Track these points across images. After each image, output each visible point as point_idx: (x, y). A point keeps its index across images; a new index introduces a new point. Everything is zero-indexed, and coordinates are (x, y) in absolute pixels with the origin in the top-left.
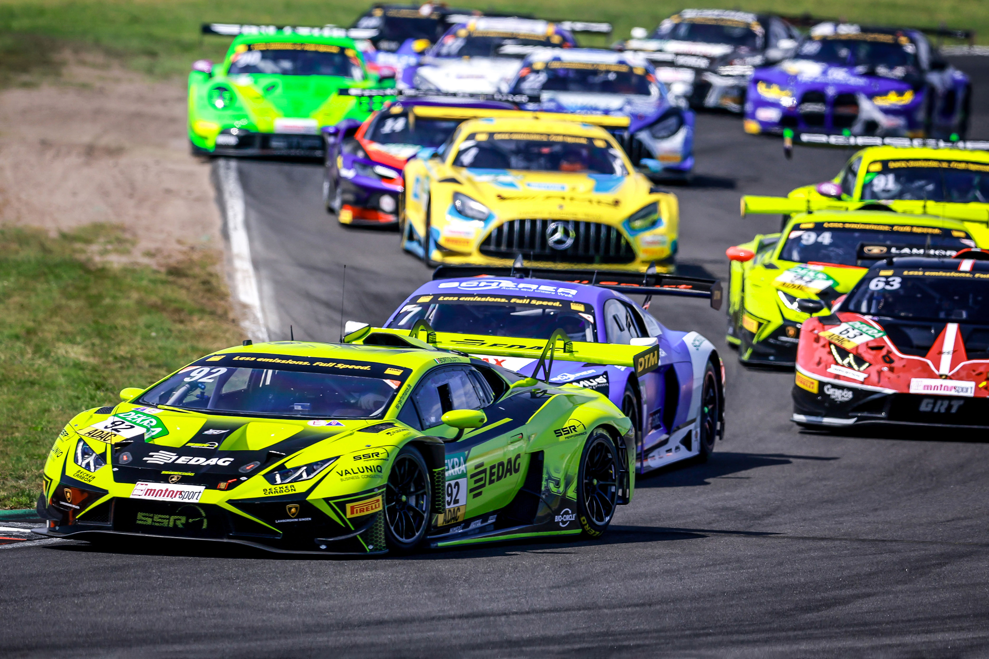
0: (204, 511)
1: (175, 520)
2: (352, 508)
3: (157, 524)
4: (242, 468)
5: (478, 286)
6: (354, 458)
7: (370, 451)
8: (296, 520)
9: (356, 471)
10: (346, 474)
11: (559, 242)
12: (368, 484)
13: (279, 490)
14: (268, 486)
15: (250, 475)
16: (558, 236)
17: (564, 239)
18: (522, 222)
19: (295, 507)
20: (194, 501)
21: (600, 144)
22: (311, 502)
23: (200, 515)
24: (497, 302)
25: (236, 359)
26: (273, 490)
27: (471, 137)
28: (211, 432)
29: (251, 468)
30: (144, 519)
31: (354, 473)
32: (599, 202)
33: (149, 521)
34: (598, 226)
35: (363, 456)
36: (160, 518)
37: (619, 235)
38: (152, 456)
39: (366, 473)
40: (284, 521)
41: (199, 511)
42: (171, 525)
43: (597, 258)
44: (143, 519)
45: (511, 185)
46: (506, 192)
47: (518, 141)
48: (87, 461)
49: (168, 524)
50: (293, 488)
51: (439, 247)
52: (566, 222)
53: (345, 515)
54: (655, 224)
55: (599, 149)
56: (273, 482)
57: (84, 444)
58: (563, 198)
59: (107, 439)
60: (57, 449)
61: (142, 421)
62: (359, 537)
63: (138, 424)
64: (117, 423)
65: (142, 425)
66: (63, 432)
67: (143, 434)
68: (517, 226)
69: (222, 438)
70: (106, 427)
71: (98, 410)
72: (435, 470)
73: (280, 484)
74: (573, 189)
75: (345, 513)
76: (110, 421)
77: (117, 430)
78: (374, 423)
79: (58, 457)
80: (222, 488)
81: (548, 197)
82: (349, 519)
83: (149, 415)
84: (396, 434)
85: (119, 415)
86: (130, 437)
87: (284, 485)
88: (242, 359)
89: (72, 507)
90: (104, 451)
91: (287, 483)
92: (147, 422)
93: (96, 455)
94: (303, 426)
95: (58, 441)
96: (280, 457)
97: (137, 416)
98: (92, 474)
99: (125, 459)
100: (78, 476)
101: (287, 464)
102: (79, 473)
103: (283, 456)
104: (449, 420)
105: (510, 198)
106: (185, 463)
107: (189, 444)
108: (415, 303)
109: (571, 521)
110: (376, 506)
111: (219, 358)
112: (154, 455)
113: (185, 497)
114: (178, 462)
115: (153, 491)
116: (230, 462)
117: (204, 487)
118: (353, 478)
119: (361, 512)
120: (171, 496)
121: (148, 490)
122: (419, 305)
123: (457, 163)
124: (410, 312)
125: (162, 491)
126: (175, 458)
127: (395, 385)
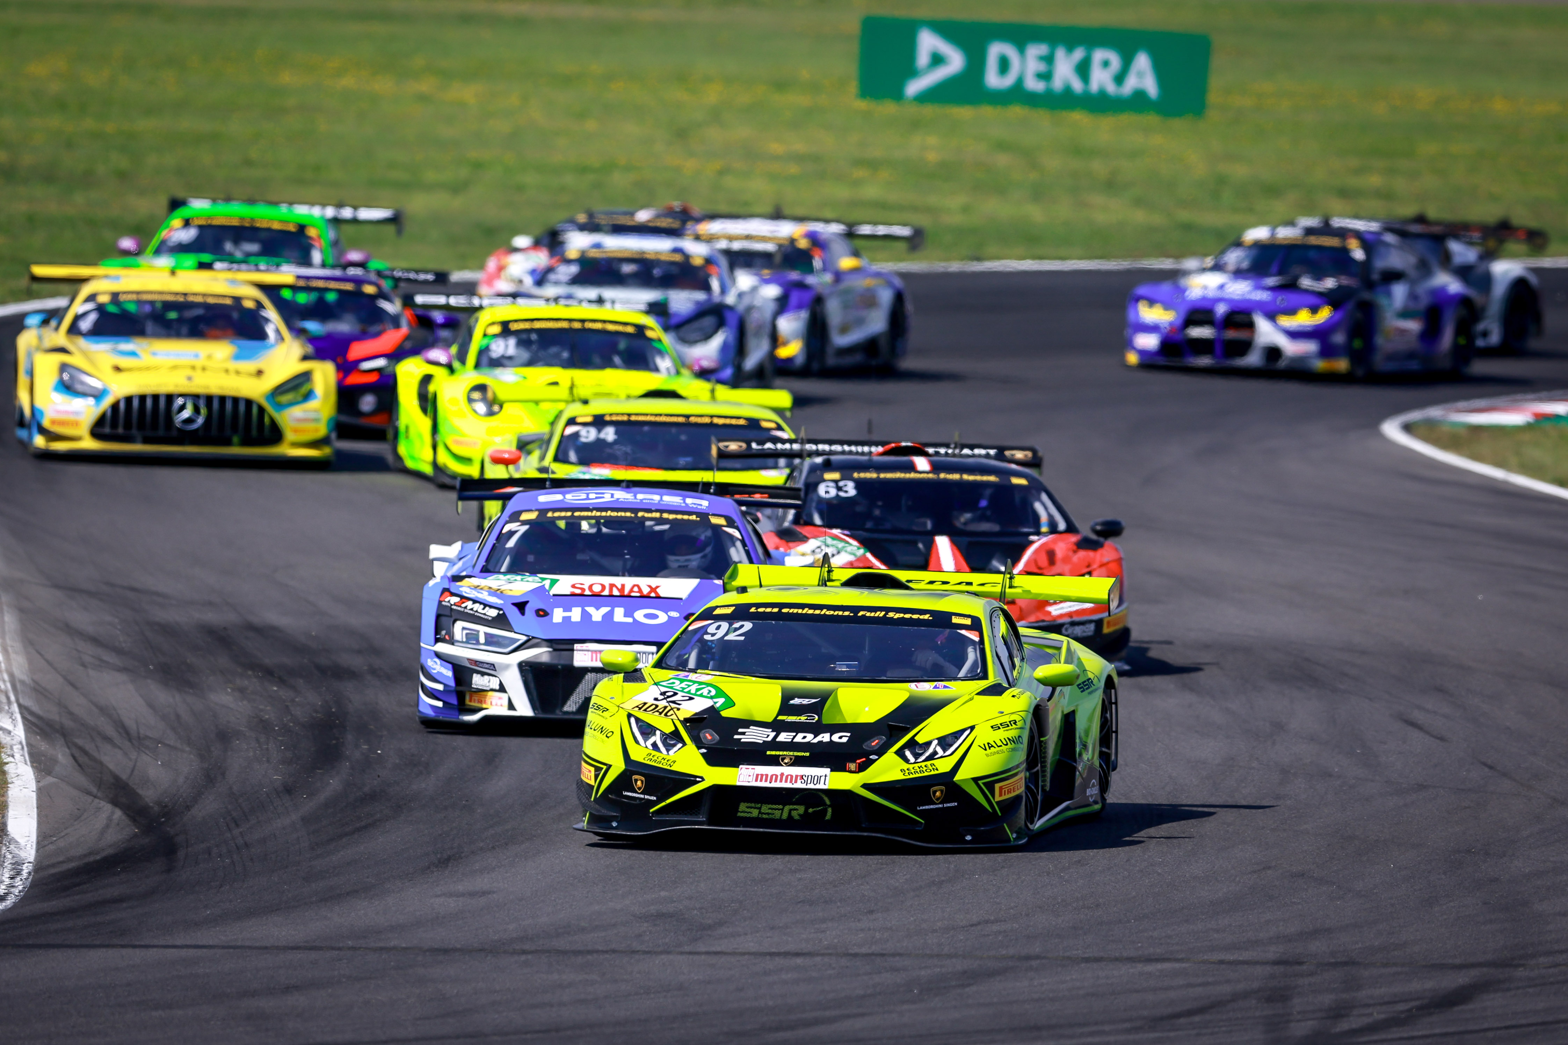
0: (828, 798)
1: (791, 810)
2: (1001, 788)
3: (764, 816)
4: (866, 744)
5: (588, 498)
6: (992, 727)
7: (1006, 719)
8: (941, 806)
9: (999, 743)
10: (990, 748)
11: (189, 421)
12: (1010, 759)
13: (918, 770)
14: (905, 766)
15: (881, 752)
16: (186, 414)
17: (194, 417)
18: (143, 398)
19: (940, 790)
20: (821, 786)
21: (249, 304)
22: (956, 782)
23: (824, 804)
24: (621, 517)
25: (752, 610)
26: (912, 771)
27: (91, 298)
28: (797, 701)
29: (876, 744)
30: (749, 810)
31: (998, 746)
32: (238, 373)
33: (755, 813)
34: (236, 400)
35: (1001, 724)
36: (770, 809)
37: (261, 410)
38: (744, 733)
39: (1009, 746)
40: (927, 807)
42: (785, 816)
43: (235, 439)
44: (746, 810)
45: (133, 354)
46: (123, 362)
47: (151, 303)
48: (651, 741)
49: (781, 816)
50: (933, 767)
51: (42, 431)
52: (196, 397)
53: (994, 797)
54: (308, 396)
55: (249, 311)
56: (907, 760)
57: (638, 720)
58: (193, 368)
59: (668, 714)
60: (602, 728)
61: (697, 690)
62: (1005, 825)
63: (695, 694)
64: (668, 694)
65: (701, 695)
66: (597, 707)
67: (713, 706)
68: (136, 403)
69: (817, 709)
70: (656, 699)
71: (624, 678)
72: (1042, 739)
73: (915, 763)
74: (209, 357)
75: (993, 796)
76: (655, 692)
77: (674, 702)
78: (983, 684)
79: (608, 737)
80: (853, 770)
81: (175, 367)
82: (997, 803)
83: (700, 683)
84: (1022, 697)
85: (661, 683)
86: (697, 711)
87: (919, 765)
88: (761, 610)
89: (644, 799)
90: (673, 729)
91: (923, 761)
92: (705, 692)
93: (663, 734)
94: (905, 690)
95: (592, 717)
96: (908, 730)
97: (686, 685)
98: (668, 757)
99: (709, 738)
100: (646, 759)
101: (916, 738)
102: (651, 757)
103: (909, 728)
104: (1046, 678)
105: (129, 370)
106: (790, 740)
107: (780, 718)
108: (518, 521)
109: (1096, 794)
110: (1019, 787)
111: (729, 611)
112: (745, 732)
113: (809, 782)
114: (779, 739)
115: (764, 777)
116: (848, 738)
117: (829, 769)
118: (998, 752)
119: (1008, 794)
120: (791, 782)
121: (757, 775)
122: (524, 523)
123: (73, 330)
124: (516, 532)
125: (777, 776)
126: (773, 734)
127: (973, 636)
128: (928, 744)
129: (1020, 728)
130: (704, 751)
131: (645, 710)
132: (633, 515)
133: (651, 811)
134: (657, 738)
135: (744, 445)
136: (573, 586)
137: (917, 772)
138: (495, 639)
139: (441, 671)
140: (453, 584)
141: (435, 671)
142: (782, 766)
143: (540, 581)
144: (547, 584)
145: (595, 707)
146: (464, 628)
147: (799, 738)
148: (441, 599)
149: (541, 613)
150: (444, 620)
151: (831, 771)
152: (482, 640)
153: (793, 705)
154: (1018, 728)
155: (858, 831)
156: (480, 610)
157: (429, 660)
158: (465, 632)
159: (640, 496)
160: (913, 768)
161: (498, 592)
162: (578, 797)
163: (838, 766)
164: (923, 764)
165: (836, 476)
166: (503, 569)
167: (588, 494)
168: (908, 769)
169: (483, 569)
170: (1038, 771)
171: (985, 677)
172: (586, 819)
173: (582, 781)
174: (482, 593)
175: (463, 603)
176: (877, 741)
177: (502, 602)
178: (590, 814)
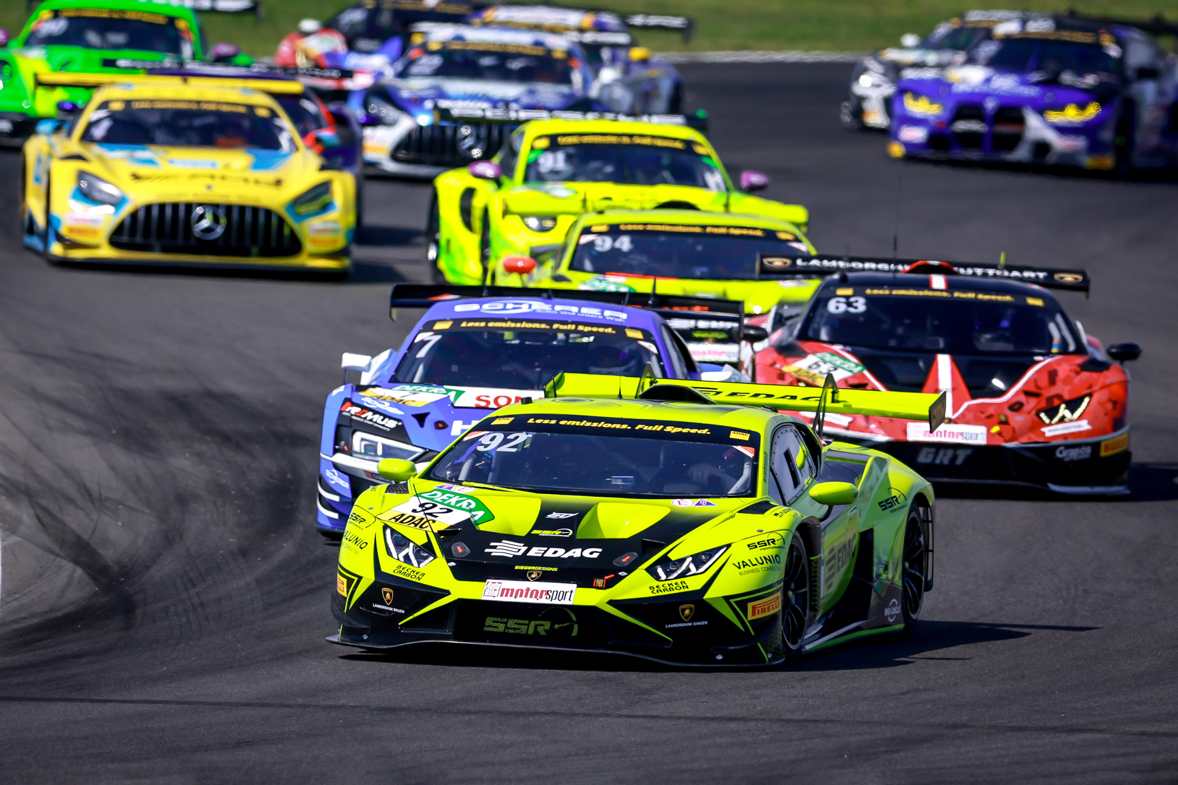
0: (575, 615)
1: (536, 626)
2: (754, 608)
3: (510, 631)
4: (616, 560)
5: (504, 309)
6: (749, 546)
7: (764, 538)
8: (690, 624)
9: (755, 562)
10: (744, 566)
11: (208, 230)
12: (766, 578)
13: (668, 588)
14: (655, 583)
15: (630, 569)
16: (205, 223)
17: (213, 227)
18: (162, 206)
19: (689, 608)
20: (566, 602)
21: (263, 113)
22: (707, 601)
23: (570, 619)
24: (536, 329)
25: (531, 421)
26: (662, 588)
27: (104, 105)
28: (554, 515)
29: (628, 560)
30: (495, 624)
31: (753, 565)
32: (257, 182)
33: (501, 628)
34: (255, 210)
35: (758, 543)
36: (516, 623)
37: (281, 221)
38: (494, 547)
39: (766, 565)
40: (675, 625)
41: (568, 614)
42: (531, 631)
43: (255, 250)
44: (492, 624)
45: (150, 162)
46: (142, 170)
47: (163, 111)
48: (404, 553)
49: (527, 631)
50: (684, 584)
51: (60, 238)
52: (215, 206)
53: (746, 617)
54: (326, 207)
55: (263, 120)
56: (658, 578)
57: (393, 531)
58: (212, 177)
59: (424, 526)
60: (357, 539)
61: (457, 502)
62: (759, 644)
63: (455, 507)
64: (427, 506)
65: (460, 508)
66: (355, 517)
67: (469, 519)
68: (155, 212)
69: (573, 523)
70: (414, 511)
71: (387, 488)
72: (812, 558)
73: (666, 580)
74: (227, 166)
75: (746, 615)
76: (415, 503)
77: (431, 514)
78: (749, 501)
79: (362, 548)
80: (599, 586)
81: (194, 176)
82: (750, 622)
83: (461, 495)
84: (785, 515)
85: (422, 495)
86: (453, 524)
87: (669, 582)
88: (539, 421)
89: (393, 612)
90: (426, 541)
91: (675, 578)
92: (464, 504)
93: (416, 546)
94: (668, 507)
95: (351, 528)
96: (662, 547)
97: (448, 497)
98: (418, 570)
99: (460, 551)
100: (396, 571)
101: (669, 555)
102: (401, 569)
103: (664, 544)
104: (821, 496)
105: (148, 178)
106: (540, 555)
107: (535, 532)
108: (431, 330)
109: (897, 615)
110: (774, 607)
111: (506, 422)
112: (497, 546)
113: (554, 598)
114: (530, 554)
115: (510, 591)
116: (598, 554)
117: (575, 585)
118: (752, 571)
119: (762, 613)
120: (536, 597)
121: (503, 590)
122: (437, 332)
123: (87, 137)
124: (428, 342)
125: (522, 591)
126: (524, 549)
127: (749, 452)
128: (682, 561)
129: (778, 547)
130: (453, 564)
131: (402, 522)
132: (548, 327)
133: (400, 624)
134: (409, 550)
135: (789, 262)
136: (479, 399)
137: (667, 589)
138: (393, 452)
139: (338, 482)
140: (355, 394)
141: (333, 482)
142: (529, 581)
143: (445, 392)
144: (452, 395)
145: (353, 518)
146: (363, 440)
147: (550, 553)
148: (342, 409)
149: (441, 425)
150: (344, 431)
151: (578, 587)
152: (380, 452)
153: (550, 519)
154: (776, 547)
155: (604, 649)
156: (379, 421)
157: (327, 471)
158: (364, 443)
159: (558, 308)
160: (663, 586)
161: (400, 403)
162: (332, 609)
163: (585, 582)
164: (673, 582)
165: (849, 292)
166: (416, 380)
167: (505, 305)
168: (657, 587)
169: (392, 380)
170: (806, 592)
171: (753, 494)
172: (340, 631)
173: (337, 592)
174: (384, 404)
175: (364, 413)
176: (628, 557)
177: (402, 413)
178: (343, 626)
